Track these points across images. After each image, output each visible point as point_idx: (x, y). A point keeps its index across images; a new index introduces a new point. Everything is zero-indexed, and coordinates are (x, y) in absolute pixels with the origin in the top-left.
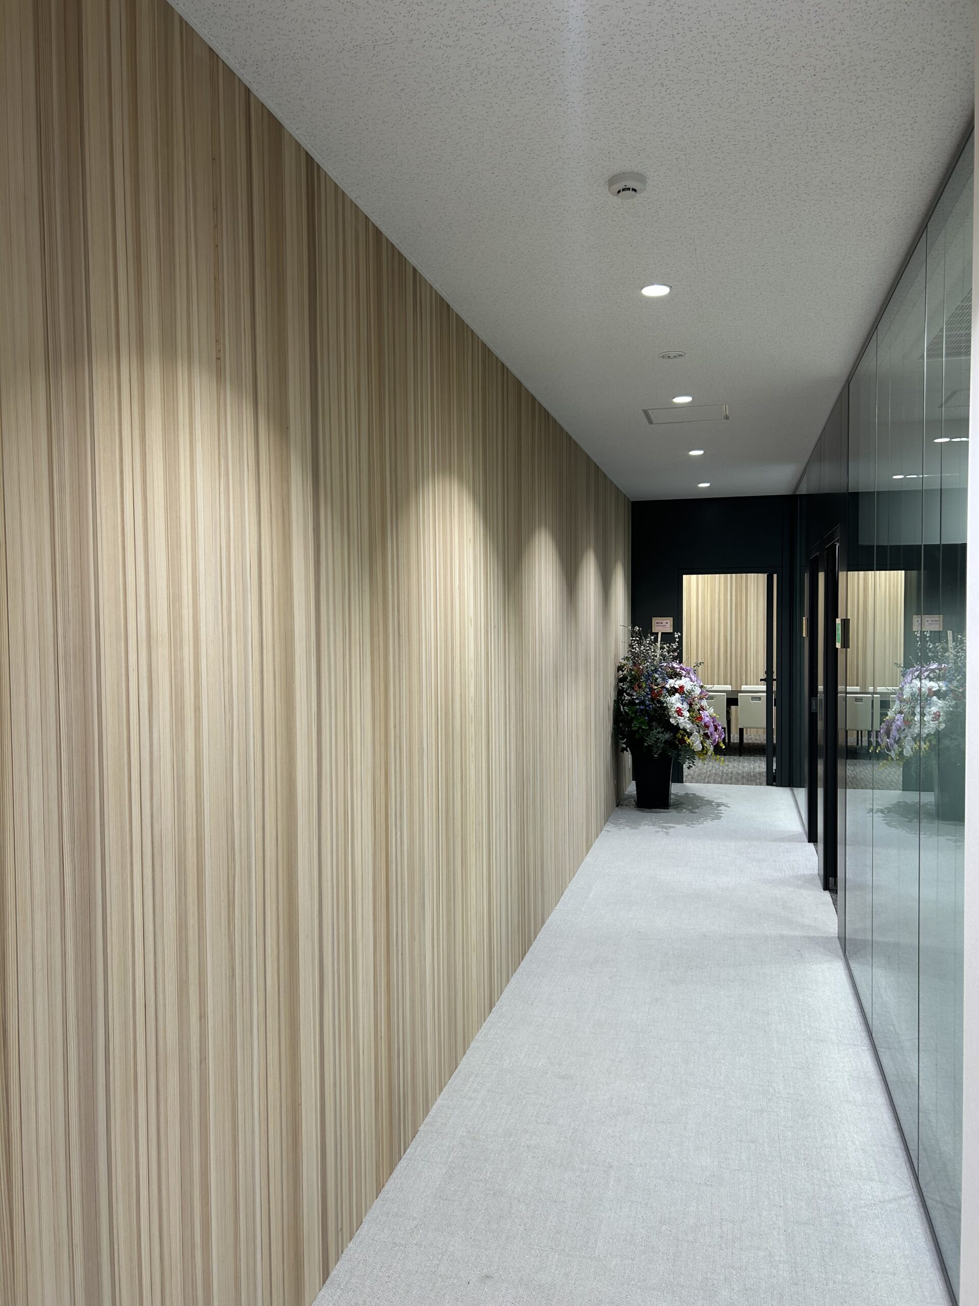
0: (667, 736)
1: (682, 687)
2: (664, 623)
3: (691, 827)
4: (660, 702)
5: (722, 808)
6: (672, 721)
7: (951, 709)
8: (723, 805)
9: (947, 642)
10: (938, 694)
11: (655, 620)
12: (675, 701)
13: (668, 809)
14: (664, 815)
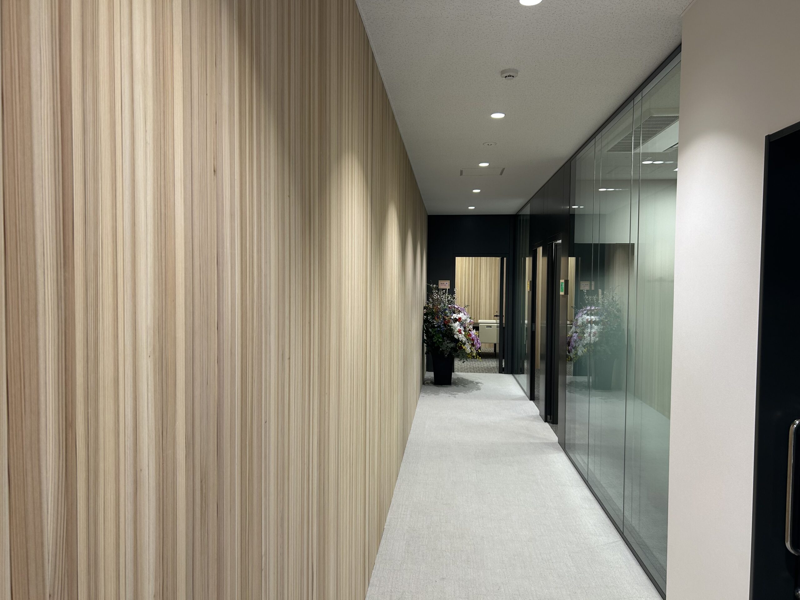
0: (452, 345)
1: (460, 318)
2: (445, 284)
3: (467, 394)
4: (448, 326)
5: (479, 384)
6: (456, 336)
7: (601, 330)
8: (479, 383)
9: (598, 296)
10: (596, 323)
11: (440, 282)
12: (457, 326)
13: (451, 385)
14: (450, 388)
